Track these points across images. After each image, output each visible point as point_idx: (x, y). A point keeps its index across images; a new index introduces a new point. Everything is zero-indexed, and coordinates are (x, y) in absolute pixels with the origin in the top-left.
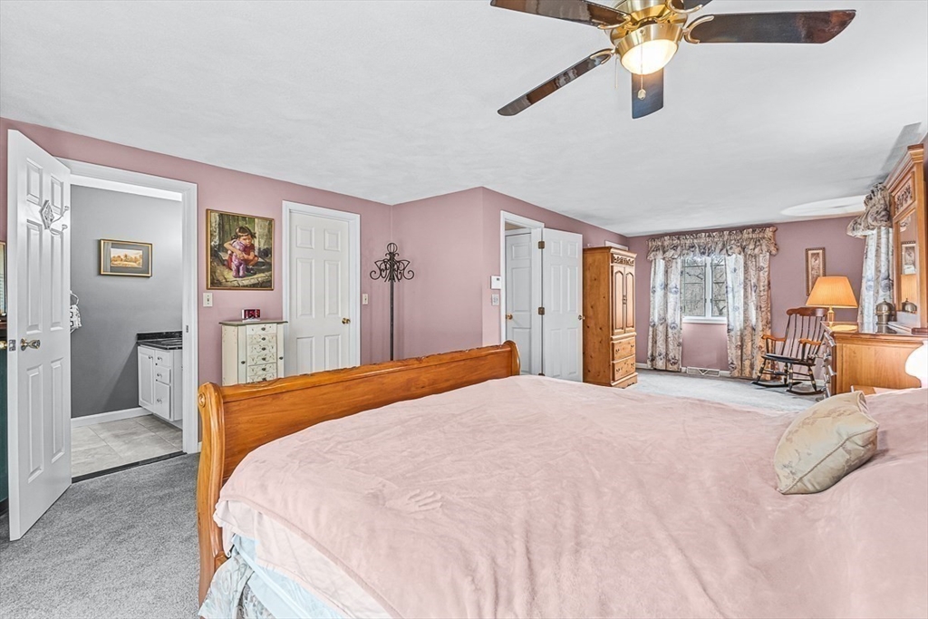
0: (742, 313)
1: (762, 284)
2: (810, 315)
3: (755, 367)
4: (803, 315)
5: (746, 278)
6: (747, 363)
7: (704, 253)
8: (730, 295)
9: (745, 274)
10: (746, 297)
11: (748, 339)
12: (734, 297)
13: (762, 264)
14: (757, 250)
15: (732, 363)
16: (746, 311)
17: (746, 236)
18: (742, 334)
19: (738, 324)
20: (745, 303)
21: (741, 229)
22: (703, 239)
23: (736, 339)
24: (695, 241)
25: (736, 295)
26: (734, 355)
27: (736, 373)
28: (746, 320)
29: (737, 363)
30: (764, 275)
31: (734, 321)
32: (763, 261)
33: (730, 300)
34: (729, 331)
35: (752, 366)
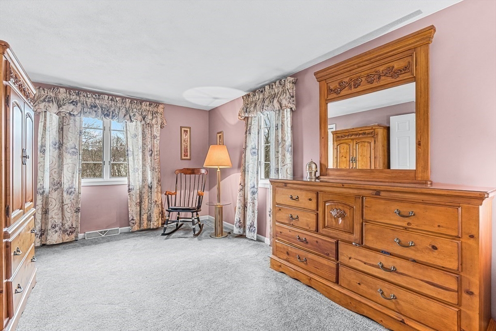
0: (141, 174)
1: (156, 149)
2: (190, 174)
3: (153, 219)
4: (186, 174)
5: (144, 144)
6: (145, 217)
7: (108, 116)
8: (131, 158)
9: (143, 140)
10: (144, 159)
11: (145, 196)
12: (134, 160)
13: (155, 134)
14: (154, 121)
15: (133, 220)
16: (144, 172)
17: (144, 107)
18: (141, 192)
19: (138, 183)
20: (144, 165)
21: (141, 101)
22: (105, 102)
23: (136, 198)
24: (97, 101)
25: (136, 158)
26: (134, 212)
27: (136, 228)
28: (144, 179)
29: (137, 218)
30: (157, 142)
31: (134, 181)
32: (156, 131)
33: (131, 163)
34: (129, 190)
35: (149, 219)
